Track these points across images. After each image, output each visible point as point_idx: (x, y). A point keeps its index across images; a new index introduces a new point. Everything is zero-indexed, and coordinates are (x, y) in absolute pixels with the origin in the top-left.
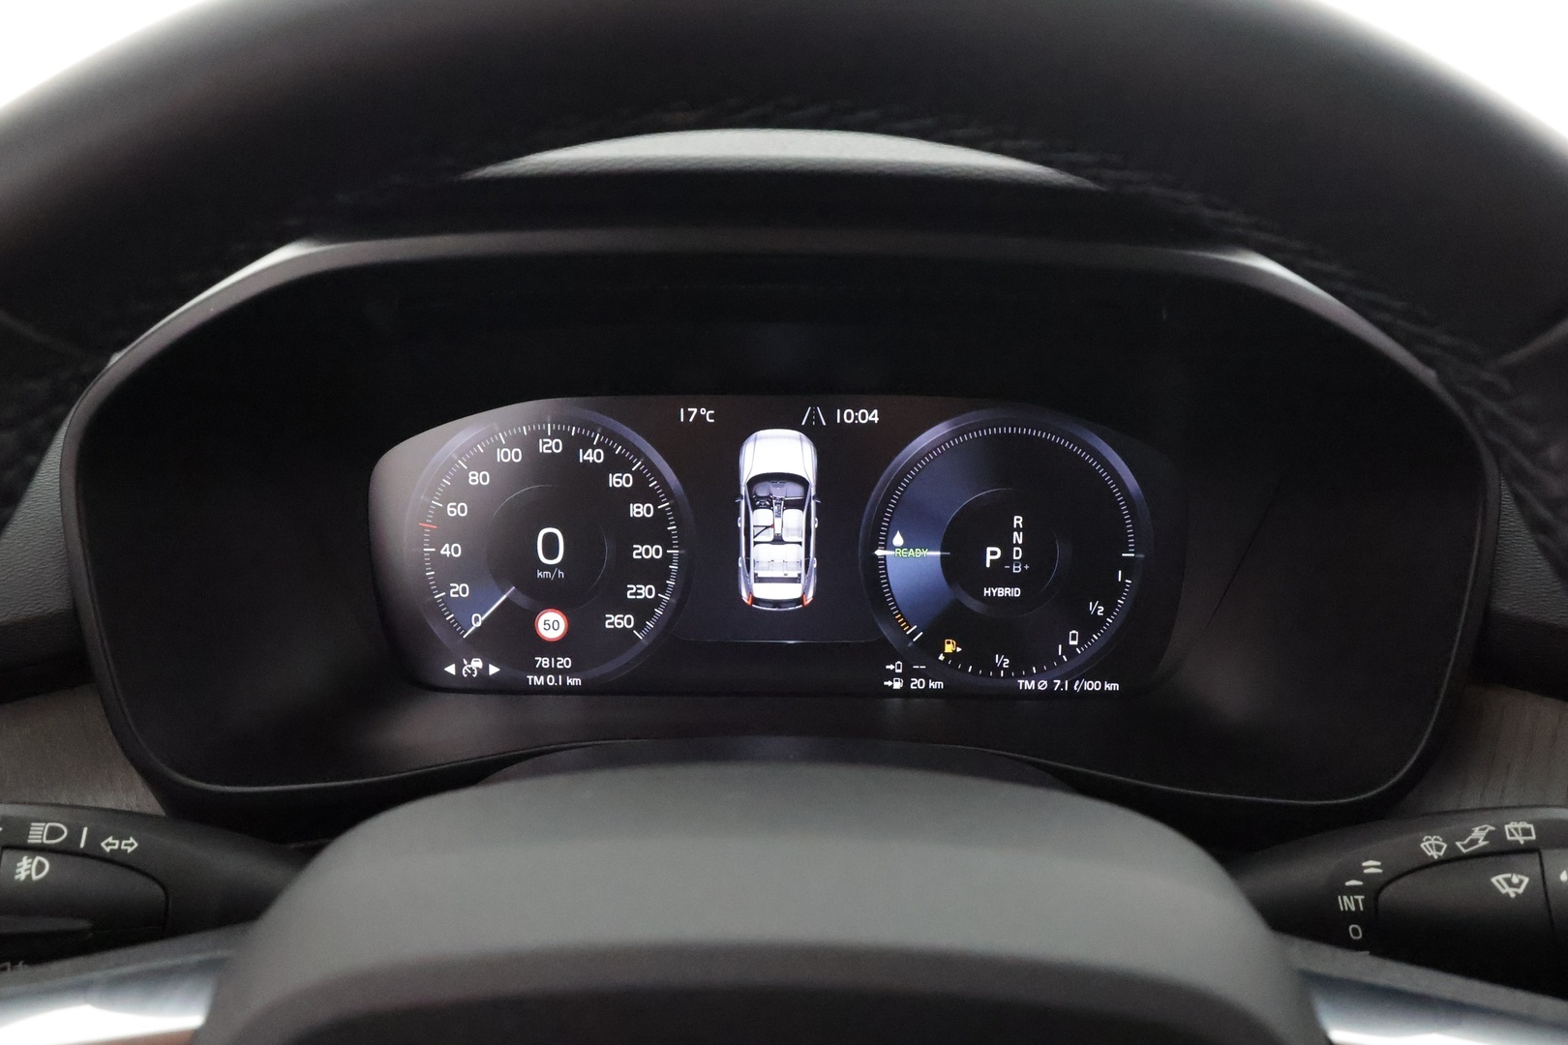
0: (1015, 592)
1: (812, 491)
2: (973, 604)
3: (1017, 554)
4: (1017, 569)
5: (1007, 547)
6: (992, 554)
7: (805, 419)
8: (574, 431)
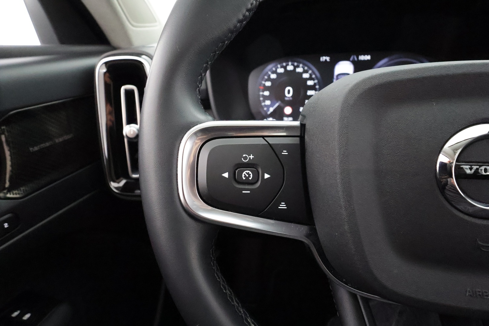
7: (351, 59)
8: (296, 64)
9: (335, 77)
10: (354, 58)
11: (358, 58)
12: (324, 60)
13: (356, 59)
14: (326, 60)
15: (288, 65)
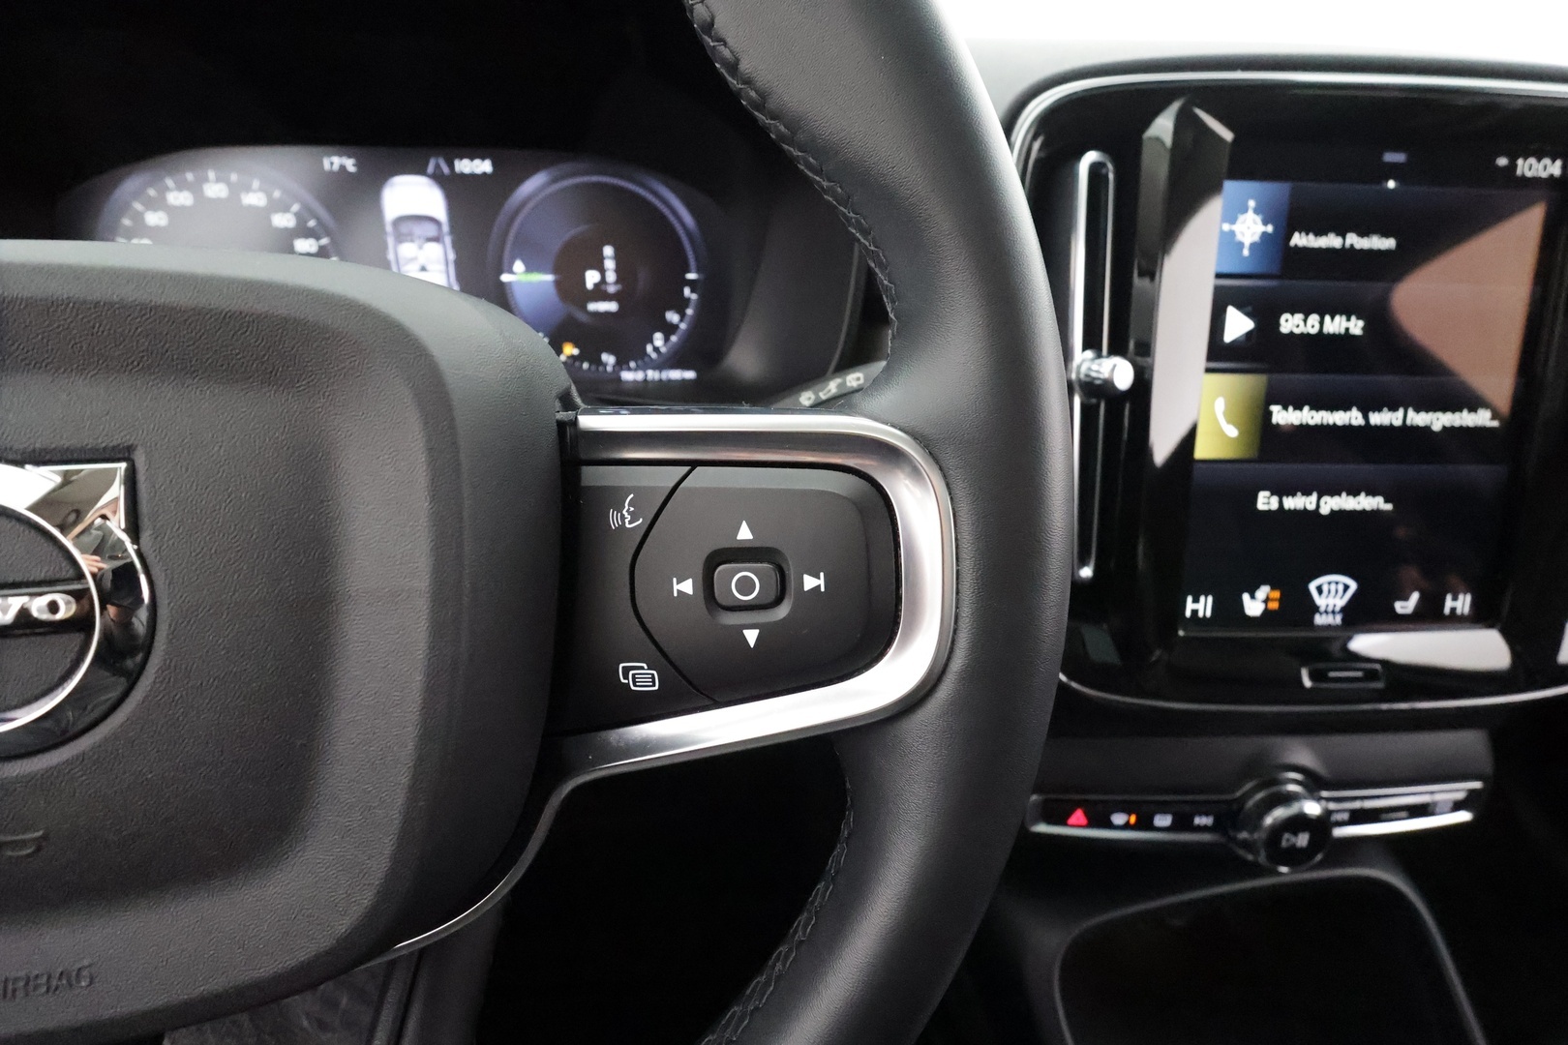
0: (611, 306)
1: (446, 228)
2: (581, 317)
3: (611, 277)
4: (612, 289)
5: (602, 271)
6: (592, 278)
7: (431, 169)
8: (234, 177)
9: (389, 228)
10: (437, 166)
11: (451, 166)
12: (336, 167)
13: (446, 170)
14: (343, 168)
15: (206, 180)
